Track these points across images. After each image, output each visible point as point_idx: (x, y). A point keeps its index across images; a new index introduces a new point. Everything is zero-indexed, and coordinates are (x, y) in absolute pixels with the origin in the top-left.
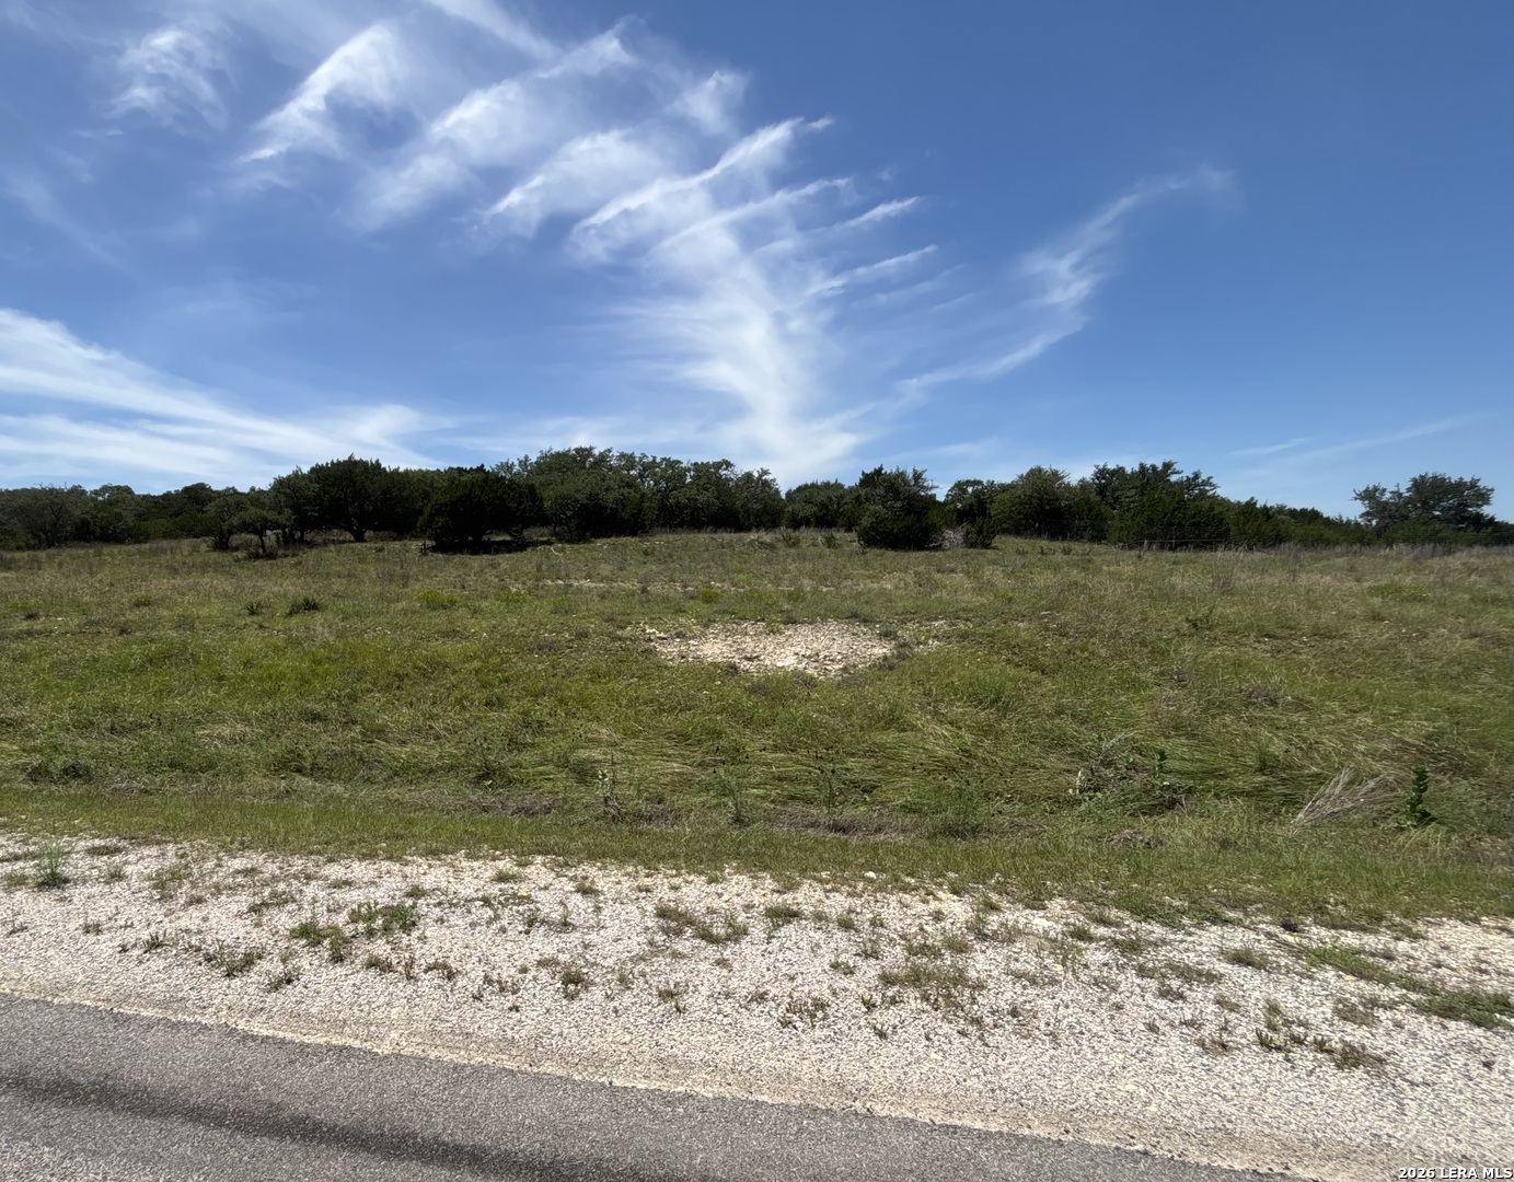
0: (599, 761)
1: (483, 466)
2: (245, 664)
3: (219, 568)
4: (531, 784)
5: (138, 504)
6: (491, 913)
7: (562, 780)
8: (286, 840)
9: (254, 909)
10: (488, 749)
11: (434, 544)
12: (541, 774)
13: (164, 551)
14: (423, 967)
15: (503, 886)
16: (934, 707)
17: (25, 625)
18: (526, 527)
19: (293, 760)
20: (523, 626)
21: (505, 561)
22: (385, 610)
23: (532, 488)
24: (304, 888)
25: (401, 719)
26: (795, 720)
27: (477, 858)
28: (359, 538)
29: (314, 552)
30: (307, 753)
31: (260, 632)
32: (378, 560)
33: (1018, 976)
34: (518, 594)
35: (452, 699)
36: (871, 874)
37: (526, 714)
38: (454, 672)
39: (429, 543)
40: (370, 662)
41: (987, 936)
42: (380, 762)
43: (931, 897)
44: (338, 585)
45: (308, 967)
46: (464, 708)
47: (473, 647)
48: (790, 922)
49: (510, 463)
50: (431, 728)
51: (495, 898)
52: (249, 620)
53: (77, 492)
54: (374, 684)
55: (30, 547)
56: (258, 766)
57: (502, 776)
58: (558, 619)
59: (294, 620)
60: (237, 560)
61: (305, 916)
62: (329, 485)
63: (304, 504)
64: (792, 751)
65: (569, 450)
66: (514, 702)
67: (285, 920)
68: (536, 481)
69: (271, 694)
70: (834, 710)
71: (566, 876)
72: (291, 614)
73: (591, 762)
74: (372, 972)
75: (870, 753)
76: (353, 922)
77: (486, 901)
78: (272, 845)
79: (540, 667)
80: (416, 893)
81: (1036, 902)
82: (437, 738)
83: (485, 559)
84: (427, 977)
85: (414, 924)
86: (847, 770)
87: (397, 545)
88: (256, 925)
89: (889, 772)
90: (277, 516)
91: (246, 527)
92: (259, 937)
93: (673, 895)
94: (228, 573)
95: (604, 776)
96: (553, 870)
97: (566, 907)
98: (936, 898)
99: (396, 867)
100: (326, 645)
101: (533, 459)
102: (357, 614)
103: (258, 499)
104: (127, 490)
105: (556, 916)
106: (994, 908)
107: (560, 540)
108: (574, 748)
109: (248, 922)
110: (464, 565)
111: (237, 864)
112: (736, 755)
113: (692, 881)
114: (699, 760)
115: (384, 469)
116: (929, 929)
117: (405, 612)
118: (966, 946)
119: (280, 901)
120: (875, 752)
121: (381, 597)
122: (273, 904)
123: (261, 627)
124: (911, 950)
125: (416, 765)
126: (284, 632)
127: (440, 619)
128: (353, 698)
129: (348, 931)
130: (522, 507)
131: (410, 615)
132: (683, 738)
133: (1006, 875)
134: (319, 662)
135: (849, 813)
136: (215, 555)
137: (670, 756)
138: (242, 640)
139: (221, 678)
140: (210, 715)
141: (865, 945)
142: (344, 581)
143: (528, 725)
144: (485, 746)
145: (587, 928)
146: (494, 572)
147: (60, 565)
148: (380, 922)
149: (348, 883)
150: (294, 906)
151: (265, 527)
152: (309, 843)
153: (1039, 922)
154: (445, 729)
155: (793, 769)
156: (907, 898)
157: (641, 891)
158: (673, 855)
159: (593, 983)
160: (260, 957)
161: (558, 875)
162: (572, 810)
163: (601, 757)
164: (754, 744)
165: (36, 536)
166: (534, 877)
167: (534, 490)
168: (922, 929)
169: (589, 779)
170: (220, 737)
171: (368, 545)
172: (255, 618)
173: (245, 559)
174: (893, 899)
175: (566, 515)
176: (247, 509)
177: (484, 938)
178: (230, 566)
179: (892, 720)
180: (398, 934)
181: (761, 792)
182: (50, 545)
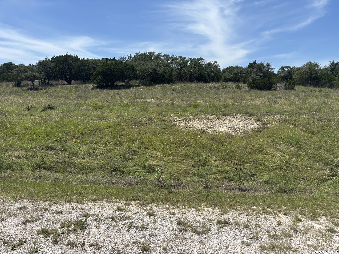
0: (156, 165)
1: (115, 58)
2: (25, 129)
3: (16, 93)
4: (131, 174)
6: (115, 223)
7: (143, 172)
8: (38, 196)
9: (24, 223)
10: (115, 160)
11: (97, 85)
12: (135, 170)
14: (89, 245)
15: (119, 213)
16: (275, 146)
18: (130, 80)
19: (42, 164)
20: (129, 115)
21: (122, 92)
22: (78, 109)
23: (132, 66)
24: (44, 214)
25: (83, 149)
26: (226, 150)
27: (110, 202)
28: (69, 83)
29: (53, 88)
30: (48, 162)
31: (32, 117)
32: (76, 91)
33: (310, 246)
34: (127, 104)
35: (102, 142)
36: (255, 207)
37: (129, 148)
38: (103, 132)
39: (95, 85)
40: (72, 128)
41: (298, 231)
42: (75, 165)
43: (276, 216)
44: (61, 100)
45: (44, 246)
46: (106, 145)
47: (110, 123)
48: (226, 226)
49: (125, 57)
50: (94, 152)
51: (116, 217)
52: (27, 112)
54: (74, 137)
56: (29, 166)
57: (120, 170)
58: (141, 113)
59: (44, 113)
60: (24, 91)
61: (43, 226)
62: (59, 64)
63: (49, 71)
64: (225, 161)
65: (146, 53)
66: (125, 143)
67: (35, 227)
68: (134, 64)
69: (34, 140)
70: (240, 147)
71: (143, 209)
72: (43, 110)
73: (153, 165)
74: (69, 247)
75: (253, 162)
76: (62, 227)
77: (113, 219)
78: (32, 197)
79: (135, 130)
80: (87, 216)
81: (314, 218)
82: (96, 156)
83: (115, 91)
84: (90, 249)
85: (86, 228)
86: (245, 168)
87: (83, 86)
88: (24, 229)
89: (260, 169)
90: (39, 75)
91: (27, 78)
92: (25, 234)
93: (183, 216)
94: (20, 95)
95: (158, 170)
96: (138, 207)
97: (143, 221)
98: (279, 217)
99: (79, 206)
100: (56, 122)
101: (133, 56)
102: (68, 111)
103: (32, 69)
105: (139, 224)
106: (300, 220)
107: (143, 85)
108: (147, 160)
109: (21, 228)
110: (108, 93)
111: (18, 205)
112: (205, 163)
113: (190, 211)
114: (192, 165)
115: (79, 58)
116: (276, 228)
117: (85, 110)
118: (290, 235)
119: (34, 219)
120: (255, 162)
121: (77, 105)
122: (31, 221)
123: (32, 115)
124: (271, 237)
125: (88, 166)
126: (41, 117)
127: (99, 113)
128: (66, 142)
129: (60, 232)
130: (129, 73)
131: (87, 111)
132: (186, 156)
133: (303, 208)
134: (53, 128)
135: (246, 184)
136: (15, 89)
137: (181, 163)
138: (24, 120)
139: (16, 134)
140: (11, 148)
141: (253, 234)
142: (63, 98)
143: (130, 152)
144: (114, 159)
145: (151, 229)
146: (118, 96)
148: (73, 227)
149: (61, 212)
150: (40, 221)
151: (34, 79)
152: (47, 196)
153: (316, 226)
154: (100, 153)
155: (226, 168)
156: (268, 216)
157: (171, 214)
158: (183, 201)
159: (153, 250)
160: (25, 242)
161: (140, 209)
162: (146, 183)
163: (156, 163)
164: (211, 159)
166: (131, 209)
167: (133, 67)
168: (274, 228)
169: (152, 171)
170: (14, 156)
171: (73, 86)
172: (29, 112)
173: (27, 90)
174: (262, 216)
175: (144, 76)
176: (27, 72)
177: (112, 233)
178: (21, 93)
179: (261, 151)
180: (79, 232)
181: (215, 176)
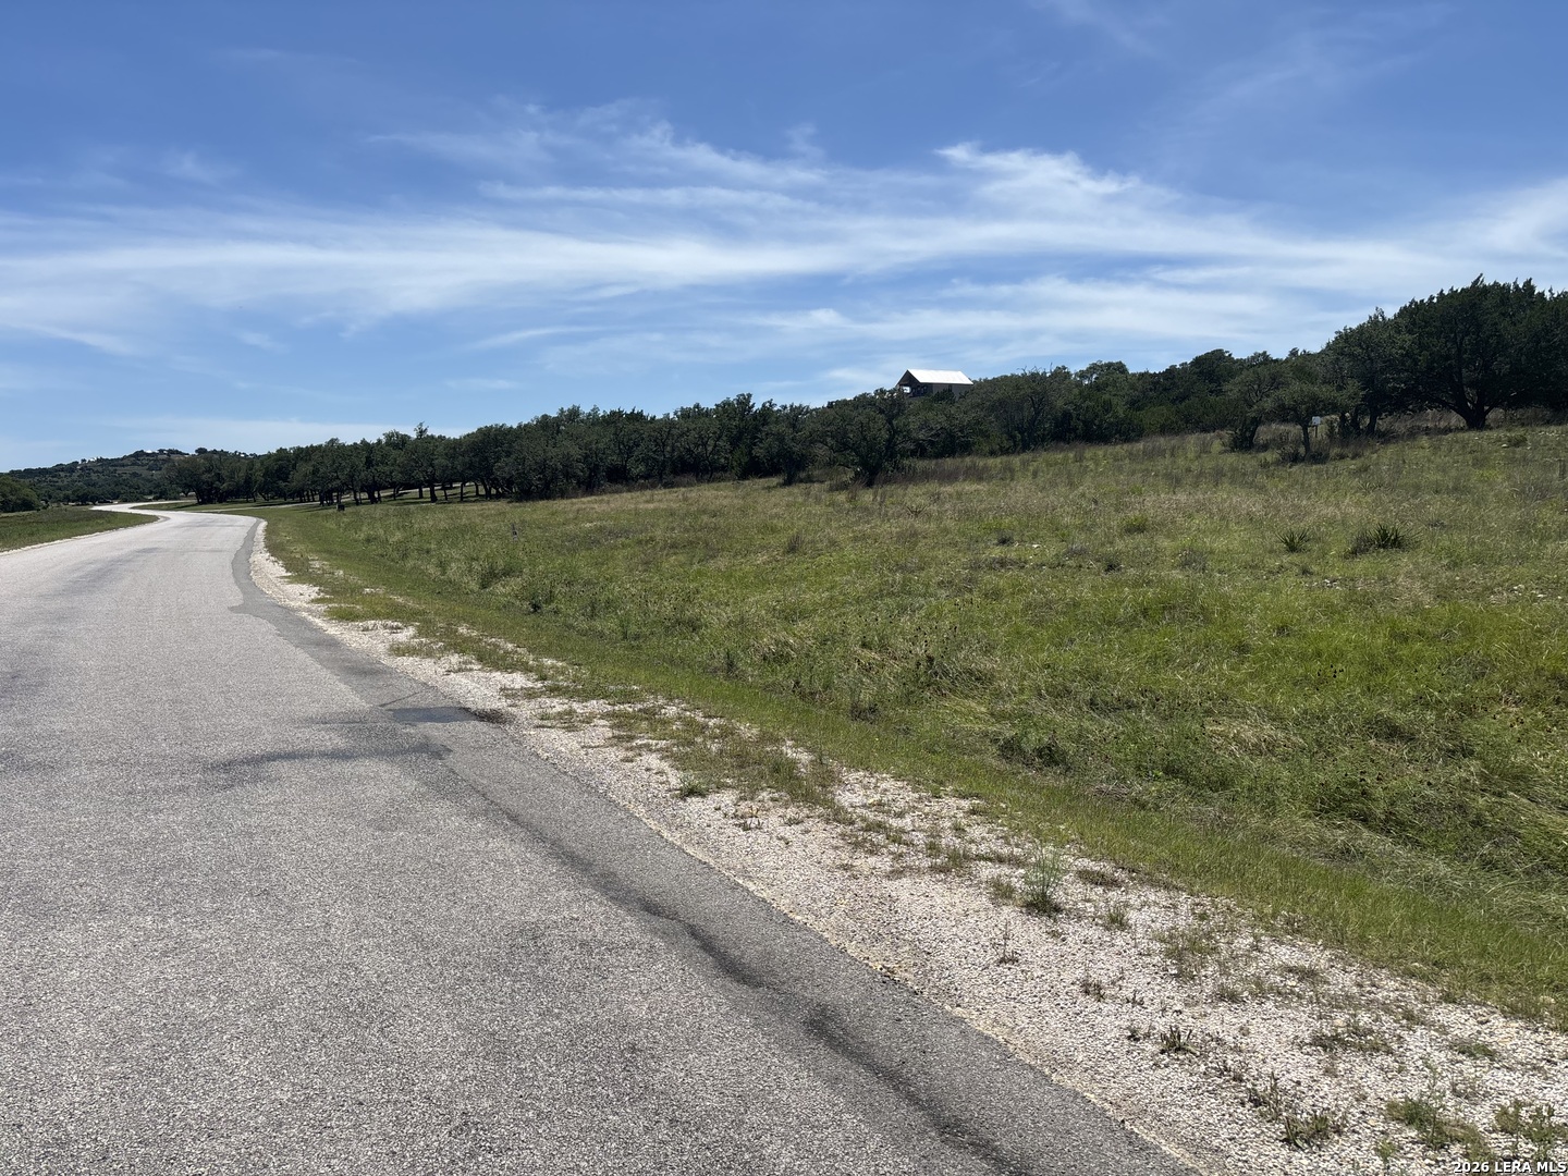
2: (1280, 629)
3: (1238, 478)
5: (1133, 387)
9: (1322, 1041)
13: (1162, 453)
17: (997, 552)
24: (1405, 1034)
28: (1476, 421)
29: (1391, 449)
31: (1305, 582)
32: (1513, 460)
44: (1435, 507)
52: (1286, 559)
53: (1061, 375)
55: (1005, 452)
59: (1361, 565)
60: (1265, 465)
61: (1413, 1087)
67: (1375, 1080)
69: (1320, 683)
72: (1354, 553)
76: (1505, 1129)
87: (1552, 432)
88: (1328, 1072)
91: (1284, 414)
92: (1333, 1094)
94: (1251, 485)
100: (1417, 609)
102: (1477, 558)
103: (1302, 369)
104: (1120, 368)
109: (1313, 1060)
121: (1523, 529)
123: (1305, 572)
126: (1343, 582)
134: (1403, 638)
136: (1232, 459)
138: (1276, 592)
139: (1242, 649)
140: (1222, 703)
142: (1449, 498)
147: (1035, 474)
151: (1312, 412)
165: (1012, 437)
170: (1238, 739)
171: (1494, 434)
172: (1294, 557)
173: (1278, 463)
176: (1285, 384)
178: (1254, 474)
182: (1025, 448)
